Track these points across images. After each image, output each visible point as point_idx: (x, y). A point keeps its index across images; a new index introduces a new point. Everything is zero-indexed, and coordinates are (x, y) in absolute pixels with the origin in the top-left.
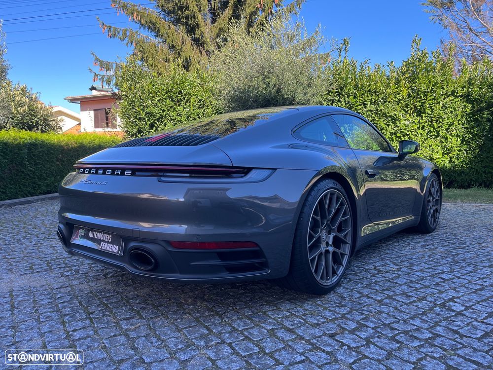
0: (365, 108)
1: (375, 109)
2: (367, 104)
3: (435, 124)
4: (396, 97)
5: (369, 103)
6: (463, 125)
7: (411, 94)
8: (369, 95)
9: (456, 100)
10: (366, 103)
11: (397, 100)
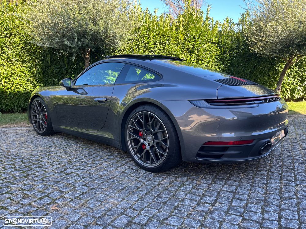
0: (156, 47)
1: (163, 49)
2: (157, 45)
3: (200, 62)
4: (176, 41)
5: (158, 44)
6: (215, 63)
7: (187, 38)
8: (158, 37)
9: (212, 45)
10: (157, 43)
11: (177, 43)
